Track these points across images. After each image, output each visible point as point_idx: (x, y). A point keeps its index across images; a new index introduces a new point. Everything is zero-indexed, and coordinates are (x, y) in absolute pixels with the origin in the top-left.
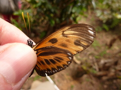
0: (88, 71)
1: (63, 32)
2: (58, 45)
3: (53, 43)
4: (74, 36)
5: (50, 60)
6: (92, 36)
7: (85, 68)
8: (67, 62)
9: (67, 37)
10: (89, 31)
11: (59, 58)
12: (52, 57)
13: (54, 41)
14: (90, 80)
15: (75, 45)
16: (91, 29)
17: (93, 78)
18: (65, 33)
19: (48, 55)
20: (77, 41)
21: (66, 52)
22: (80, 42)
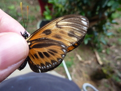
0: (108, 75)
1: (57, 23)
2: (52, 37)
3: (47, 34)
4: (67, 27)
5: (44, 53)
6: (85, 26)
7: (105, 71)
8: (62, 55)
9: (60, 28)
10: (82, 21)
11: (53, 51)
12: (46, 50)
13: (48, 32)
14: (110, 87)
15: (69, 37)
16: (84, 19)
17: (114, 86)
18: (58, 24)
19: (42, 47)
20: (70, 32)
21: (60, 44)
22: (73, 33)
